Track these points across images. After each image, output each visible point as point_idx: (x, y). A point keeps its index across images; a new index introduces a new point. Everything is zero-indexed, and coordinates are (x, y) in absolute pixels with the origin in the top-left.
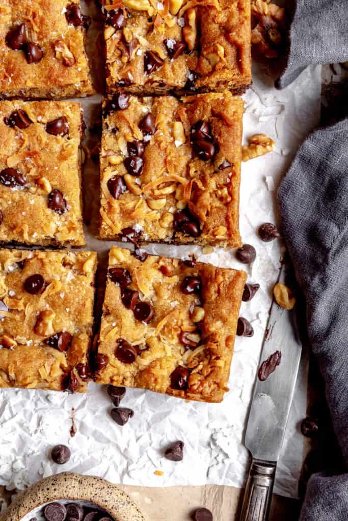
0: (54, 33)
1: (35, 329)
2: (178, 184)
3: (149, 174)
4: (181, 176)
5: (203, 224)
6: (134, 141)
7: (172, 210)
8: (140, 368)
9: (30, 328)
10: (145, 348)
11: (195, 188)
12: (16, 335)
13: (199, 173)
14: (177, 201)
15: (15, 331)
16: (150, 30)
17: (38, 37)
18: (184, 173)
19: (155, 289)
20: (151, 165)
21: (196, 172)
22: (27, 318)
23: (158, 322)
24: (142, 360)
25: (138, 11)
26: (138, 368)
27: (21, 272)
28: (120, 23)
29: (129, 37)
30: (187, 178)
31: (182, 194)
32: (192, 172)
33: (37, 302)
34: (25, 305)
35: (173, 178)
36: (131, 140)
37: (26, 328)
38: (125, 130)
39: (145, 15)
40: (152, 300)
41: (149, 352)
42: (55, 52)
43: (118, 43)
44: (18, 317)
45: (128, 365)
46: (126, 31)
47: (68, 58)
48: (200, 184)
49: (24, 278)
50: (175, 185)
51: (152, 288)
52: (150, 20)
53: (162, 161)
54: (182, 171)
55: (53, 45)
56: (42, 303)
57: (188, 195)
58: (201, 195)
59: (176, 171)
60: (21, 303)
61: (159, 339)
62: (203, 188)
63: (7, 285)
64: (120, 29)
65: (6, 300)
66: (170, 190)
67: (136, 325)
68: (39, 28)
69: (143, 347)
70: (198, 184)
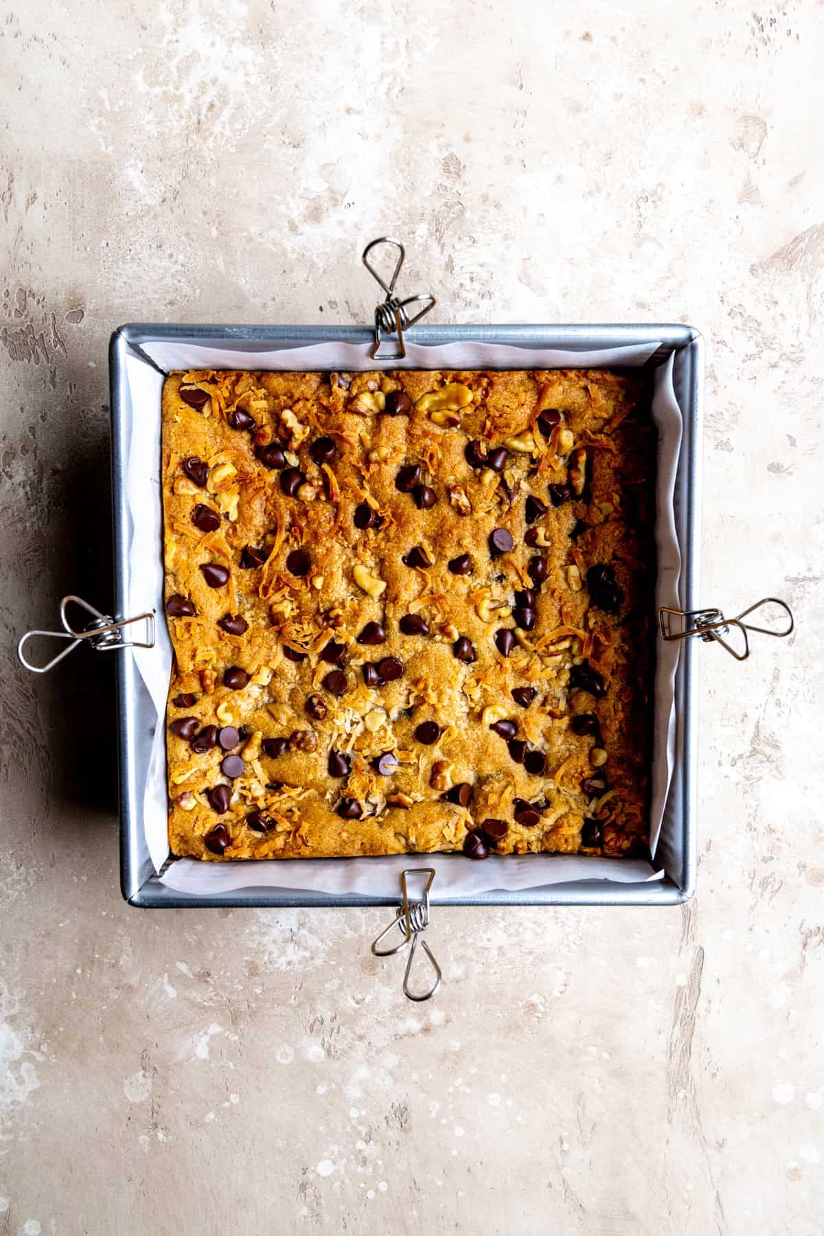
0: (452, 478)
1: (432, 783)
2: (574, 637)
3: (541, 628)
4: (578, 628)
5: (607, 684)
6: (523, 590)
7: (568, 666)
8: (545, 828)
9: (425, 782)
10: (545, 804)
11: (596, 643)
12: (410, 792)
13: (600, 623)
14: (573, 656)
15: (408, 787)
16: (532, 473)
17: (433, 480)
18: (581, 625)
19: (544, 736)
20: (545, 617)
21: (596, 623)
22: (421, 771)
23: (555, 772)
24: (546, 819)
25: (519, 452)
26: (542, 829)
27: (410, 720)
28: (498, 464)
29: (511, 481)
30: (585, 630)
31: (581, 649)
32: (591, 624)
33: (431, 752)
34: (418, 757)
35: (570, 630)
36: (520, 589)
37: (420, 783)
38: (513, 577)
39: (528, 456)
40: (542, 748)
41: (551, 809)
42: (450, 499)
43: (497, 488)
44: (410, 771)
45: (531, 828)
46: (507, 474)
47: (465, 507)
48: (602, 639)
49: (414, 728)
50: (571, 638)
51: (541, 735)
52: (533, 461)
53: (556, 612)
54: (579, 622)
55: (449, 491)
56: (436, 752)
57: (588, 652)
58: (604, 651)
59: (572, 622)
60: (413, 755)
61: (559, 791)
62: (606, 643)
63: (396, 736)
64: (500, 471)
65: (396, 752)
66: (566, 644)
67: (531, 780)
68: (435, 470)
69: (543, 804)
70: (601, 638)
